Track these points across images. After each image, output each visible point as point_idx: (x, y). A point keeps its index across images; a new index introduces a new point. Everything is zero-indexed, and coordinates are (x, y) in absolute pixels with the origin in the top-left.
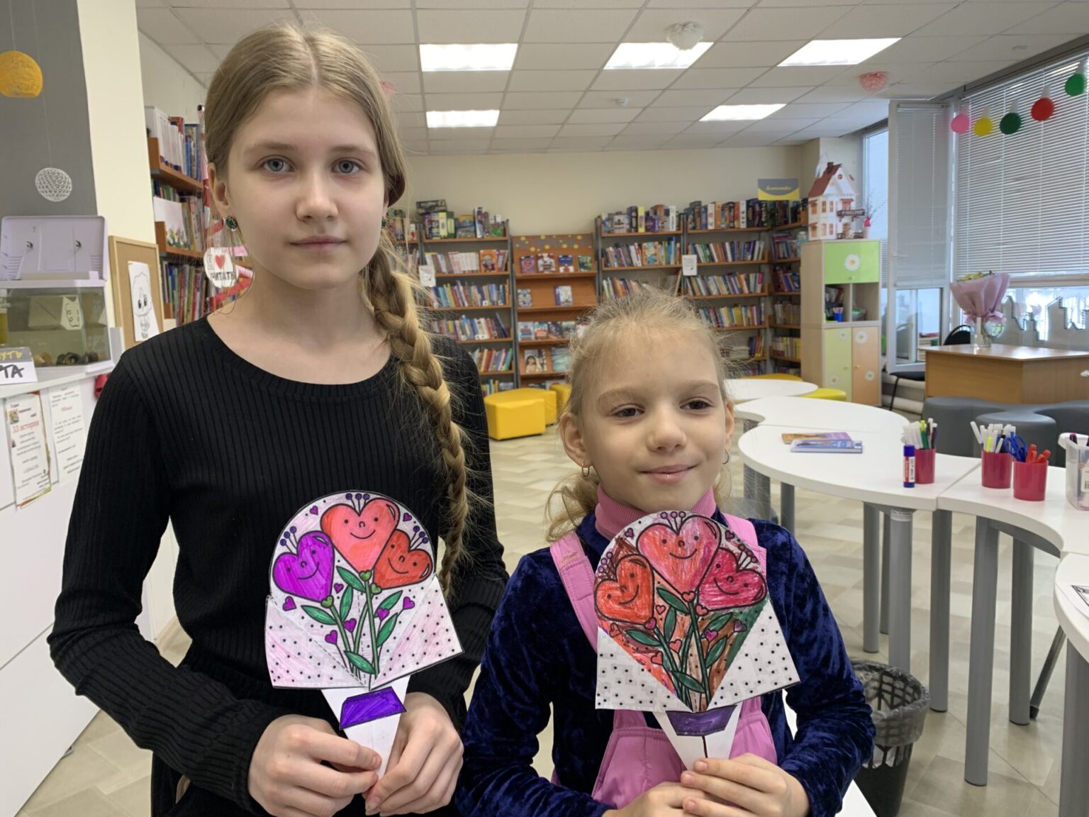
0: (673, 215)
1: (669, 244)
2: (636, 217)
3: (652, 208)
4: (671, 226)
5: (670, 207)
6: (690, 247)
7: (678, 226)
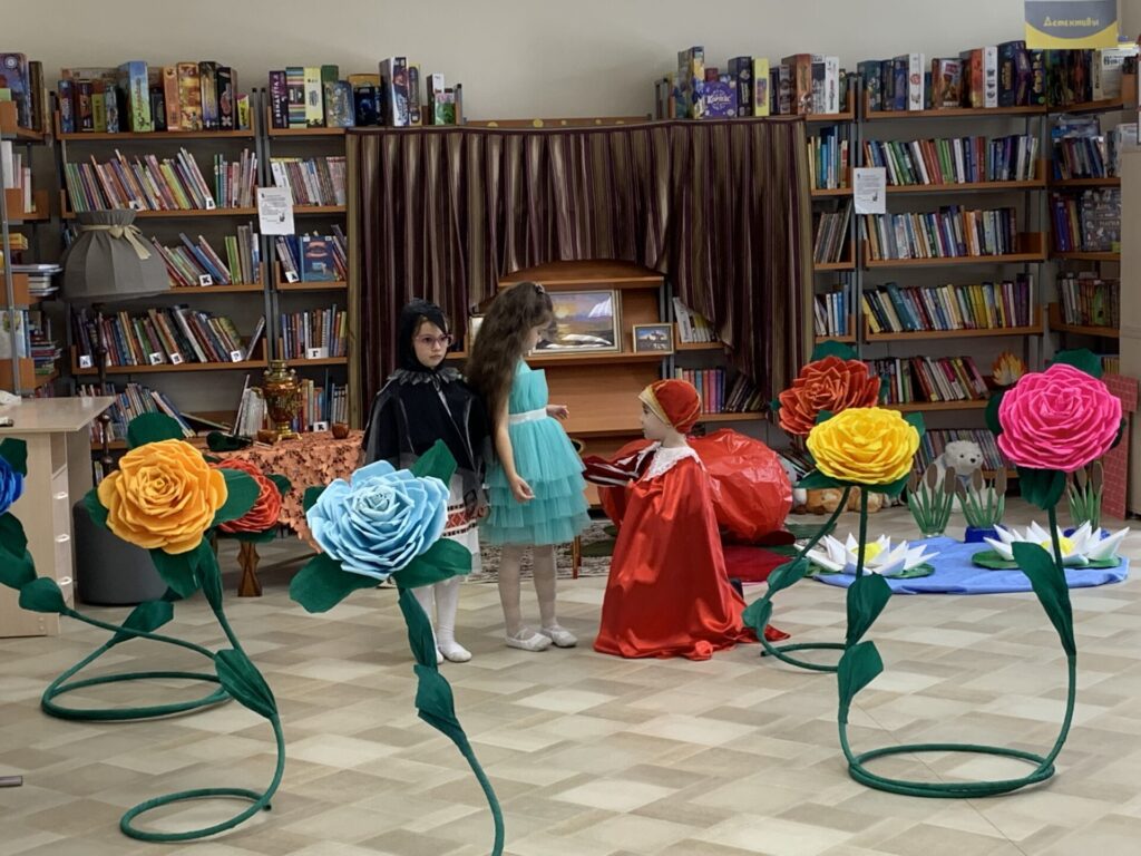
0: (832, 77)
1: (824, 142)
2: (751, 81)
3: (784, 61)
4: (829, 103)
5: (826, 60)
6: (872, 150)
7: (844, 103)
